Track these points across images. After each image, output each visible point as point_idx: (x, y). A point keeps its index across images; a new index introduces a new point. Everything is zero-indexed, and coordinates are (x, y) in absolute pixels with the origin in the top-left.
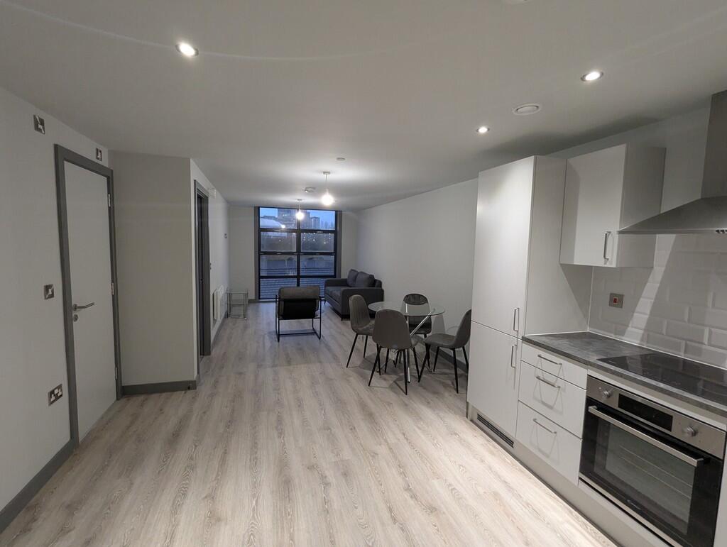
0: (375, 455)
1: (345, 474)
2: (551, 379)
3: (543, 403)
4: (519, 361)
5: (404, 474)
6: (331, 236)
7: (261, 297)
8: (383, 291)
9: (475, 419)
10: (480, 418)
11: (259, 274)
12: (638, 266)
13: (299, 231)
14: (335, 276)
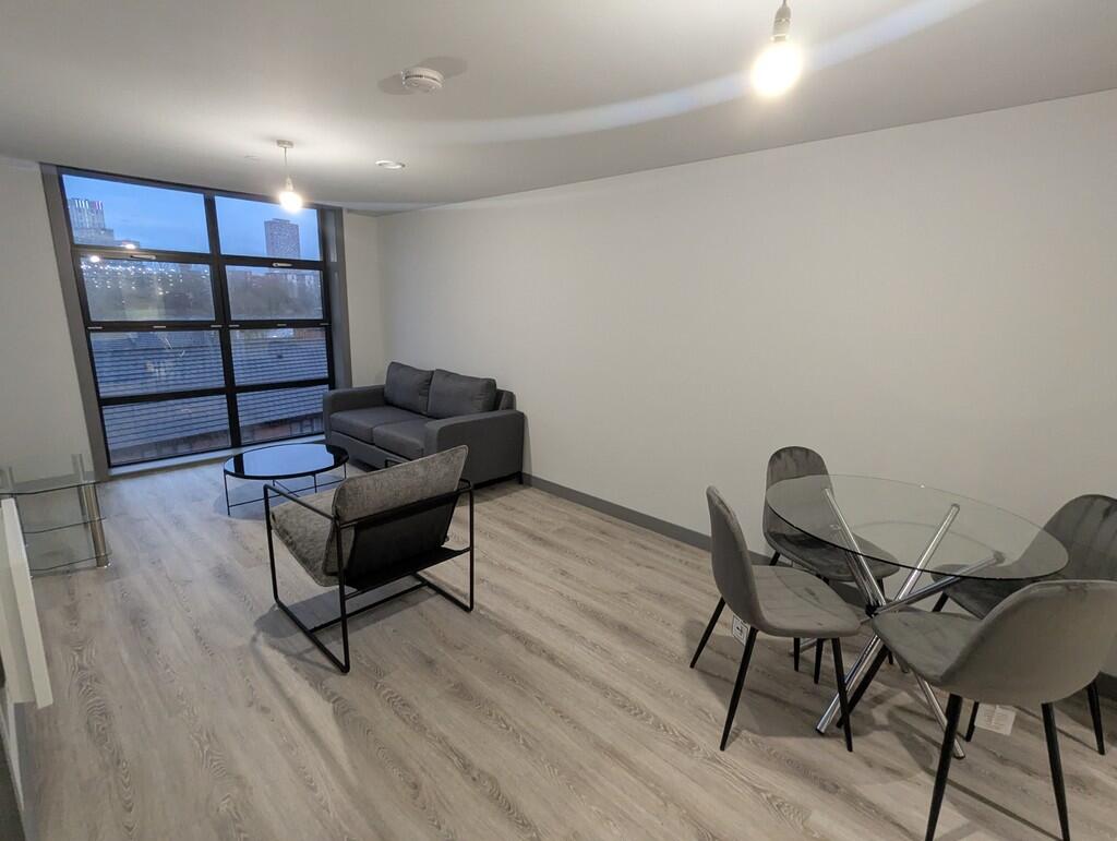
6: (312, 279)
7: (113, 461)
8: (521, 418)
11: (98, 392)
13: (218, 261)
14: (330, 381)
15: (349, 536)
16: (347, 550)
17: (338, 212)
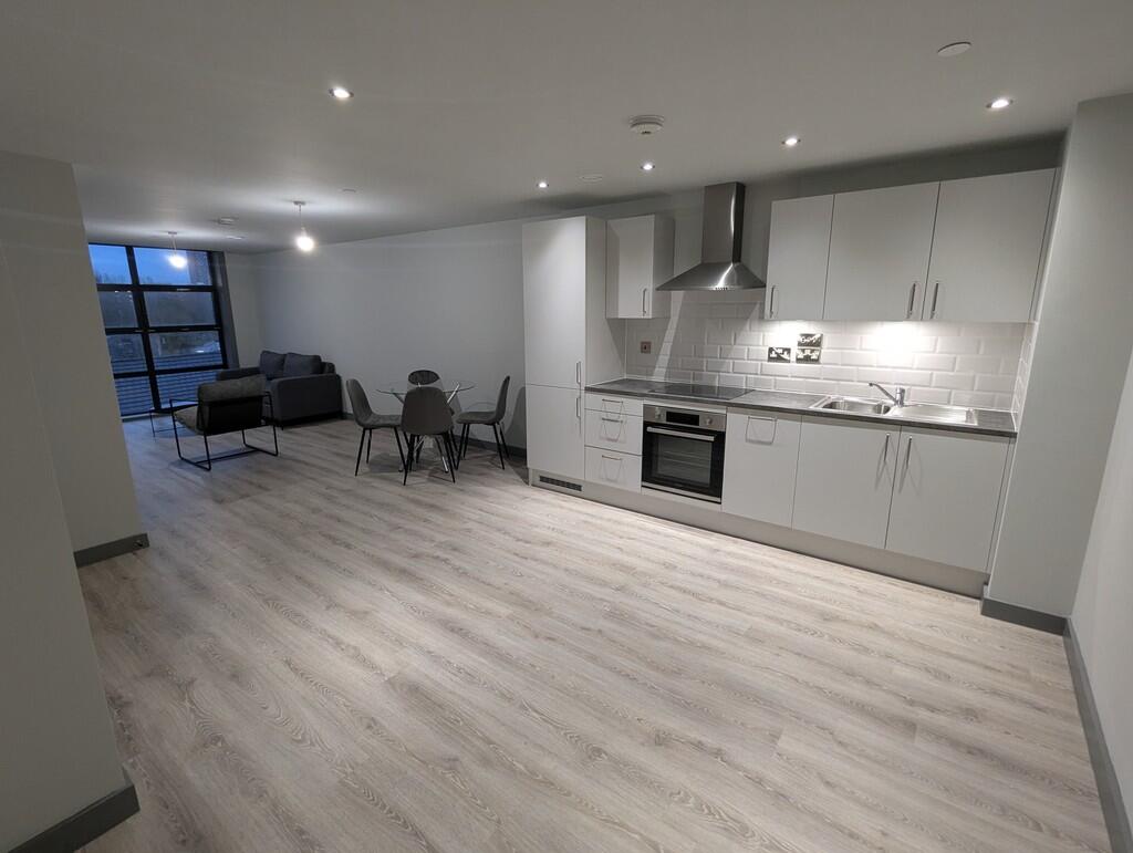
0: (469, 530)
1: (455, 549)
2: (615, 417)
3: (609, 440)
4: (583, 410)
5: (509, 534)
6: (206, 298)
9: (538, 482)
10: (543, 479)
12: (662, 317)
13: (138, 289)
14: (225, 365)
15: (207, 409)
16: (206, 416)
17: (221, 254)
